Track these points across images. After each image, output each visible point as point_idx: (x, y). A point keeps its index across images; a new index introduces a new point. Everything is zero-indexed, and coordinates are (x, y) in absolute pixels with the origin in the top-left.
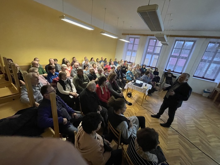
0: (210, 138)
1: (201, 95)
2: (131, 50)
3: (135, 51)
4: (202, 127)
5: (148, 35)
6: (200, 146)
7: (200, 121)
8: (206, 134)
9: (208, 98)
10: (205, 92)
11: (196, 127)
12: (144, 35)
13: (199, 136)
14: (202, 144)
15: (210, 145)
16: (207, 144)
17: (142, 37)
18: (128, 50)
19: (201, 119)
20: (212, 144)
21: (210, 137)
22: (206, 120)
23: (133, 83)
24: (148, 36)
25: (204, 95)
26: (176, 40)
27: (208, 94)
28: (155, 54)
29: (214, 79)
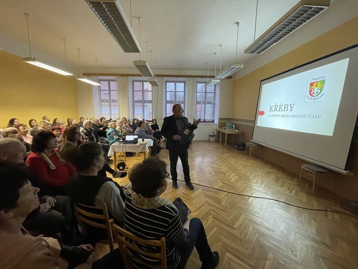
0: (229, 176)
1: (209, 141)
2: (107, 101)
3: (114, 101)
4: (220, 169)
5: (128, 75)
6: (224, 188)
7: (216, 164)
8: (225, 174)
9: (216, 141)
10: (211, 136)
11: (214, 171)
12: (123, 75)
13: (220, 179)
14: (225, 185)
15: (231, 182)
16: (228, 183)
17: (120, 78)
18: (102, 101)
19: (216, 163)
20: (232, 181)
22: (220, 161)
23: (122, 142)
24: (129, 77)
25: (211, 140)
26: (167, 82)
27: (214, 137)
28: (146, 102)
29: (213, 120)
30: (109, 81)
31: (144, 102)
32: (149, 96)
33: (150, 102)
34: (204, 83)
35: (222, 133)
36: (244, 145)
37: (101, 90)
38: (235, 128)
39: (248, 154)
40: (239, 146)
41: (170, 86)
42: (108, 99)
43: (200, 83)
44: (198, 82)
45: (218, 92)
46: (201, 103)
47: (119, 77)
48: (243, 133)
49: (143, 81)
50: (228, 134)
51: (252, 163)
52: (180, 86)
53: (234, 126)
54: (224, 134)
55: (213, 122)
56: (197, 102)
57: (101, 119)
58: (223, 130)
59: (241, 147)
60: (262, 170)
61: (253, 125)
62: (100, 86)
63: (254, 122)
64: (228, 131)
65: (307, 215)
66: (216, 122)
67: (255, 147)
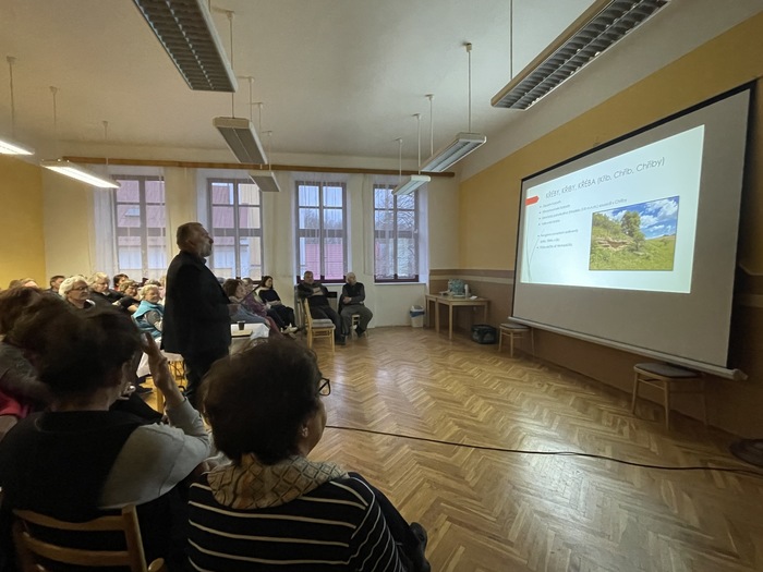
1: (409, 327)
2: (135, 232)
3: (156, 232)
4: (445, 391)
5: (196, 165)
6: (466, 438)
7: (434, 381)
9: (425, 327)
10: (414, 314)
11: (433, 398)
12: (181, 165)
13: (451, 415)
14: (466, 431)
15: (478, 422)
16: (473, 424)
17: (174, 173)
18: (121, 232)
19: (435, 377)
20: (481, 418)
21: (470, 404)
22: (443, 372)
24: (199, 170)
25: (414, 325)
26: (298, 183)
27: (421, 318)
28: (246, 233)
29: (417, 276)
30: (142, 179)
31: (239, 232)
32: (253, 219)
33: (257, 233)
34: (391, 187)
35: (440, 304)
36: (494, 332)
37: (116, 204)
38: (470, 291)
39: (505, 352)
40: (482, 333)
41: (308, 195)
42: (138, 225)
43: (382, 187)
44: (376, 186)
45: (424, 209)
46: (387, 234)
47: (169, 169)
48: (489, 303)
49: (236, 182)
50: (454, 307)
51: (519, 372)
52: (334, 195)
53: (466, 287)
54: (444, 307)
55: (416, 279)
56: (376, 232)
57: (116, 280)
58: (441, 299)
59: (488, 337)
60: (546, 386)
61: (511, 281)
62: (115, 190)
63: (515, 274)
64: (453, 300)
65: (670, 483)
66: (424, 279)
67: (520, 333)
